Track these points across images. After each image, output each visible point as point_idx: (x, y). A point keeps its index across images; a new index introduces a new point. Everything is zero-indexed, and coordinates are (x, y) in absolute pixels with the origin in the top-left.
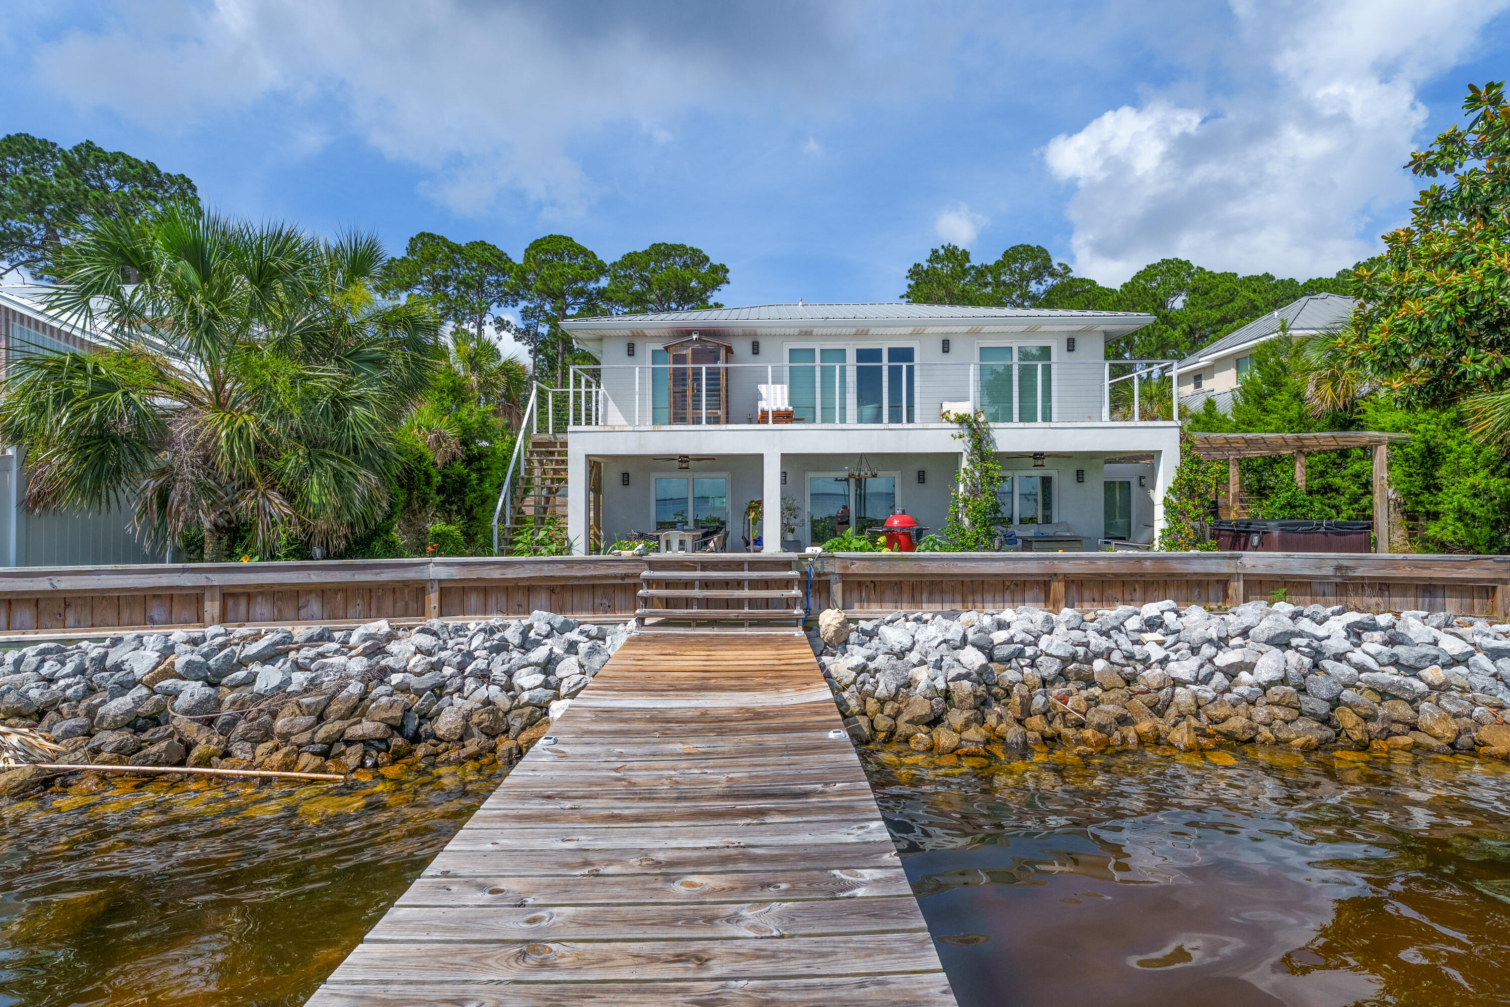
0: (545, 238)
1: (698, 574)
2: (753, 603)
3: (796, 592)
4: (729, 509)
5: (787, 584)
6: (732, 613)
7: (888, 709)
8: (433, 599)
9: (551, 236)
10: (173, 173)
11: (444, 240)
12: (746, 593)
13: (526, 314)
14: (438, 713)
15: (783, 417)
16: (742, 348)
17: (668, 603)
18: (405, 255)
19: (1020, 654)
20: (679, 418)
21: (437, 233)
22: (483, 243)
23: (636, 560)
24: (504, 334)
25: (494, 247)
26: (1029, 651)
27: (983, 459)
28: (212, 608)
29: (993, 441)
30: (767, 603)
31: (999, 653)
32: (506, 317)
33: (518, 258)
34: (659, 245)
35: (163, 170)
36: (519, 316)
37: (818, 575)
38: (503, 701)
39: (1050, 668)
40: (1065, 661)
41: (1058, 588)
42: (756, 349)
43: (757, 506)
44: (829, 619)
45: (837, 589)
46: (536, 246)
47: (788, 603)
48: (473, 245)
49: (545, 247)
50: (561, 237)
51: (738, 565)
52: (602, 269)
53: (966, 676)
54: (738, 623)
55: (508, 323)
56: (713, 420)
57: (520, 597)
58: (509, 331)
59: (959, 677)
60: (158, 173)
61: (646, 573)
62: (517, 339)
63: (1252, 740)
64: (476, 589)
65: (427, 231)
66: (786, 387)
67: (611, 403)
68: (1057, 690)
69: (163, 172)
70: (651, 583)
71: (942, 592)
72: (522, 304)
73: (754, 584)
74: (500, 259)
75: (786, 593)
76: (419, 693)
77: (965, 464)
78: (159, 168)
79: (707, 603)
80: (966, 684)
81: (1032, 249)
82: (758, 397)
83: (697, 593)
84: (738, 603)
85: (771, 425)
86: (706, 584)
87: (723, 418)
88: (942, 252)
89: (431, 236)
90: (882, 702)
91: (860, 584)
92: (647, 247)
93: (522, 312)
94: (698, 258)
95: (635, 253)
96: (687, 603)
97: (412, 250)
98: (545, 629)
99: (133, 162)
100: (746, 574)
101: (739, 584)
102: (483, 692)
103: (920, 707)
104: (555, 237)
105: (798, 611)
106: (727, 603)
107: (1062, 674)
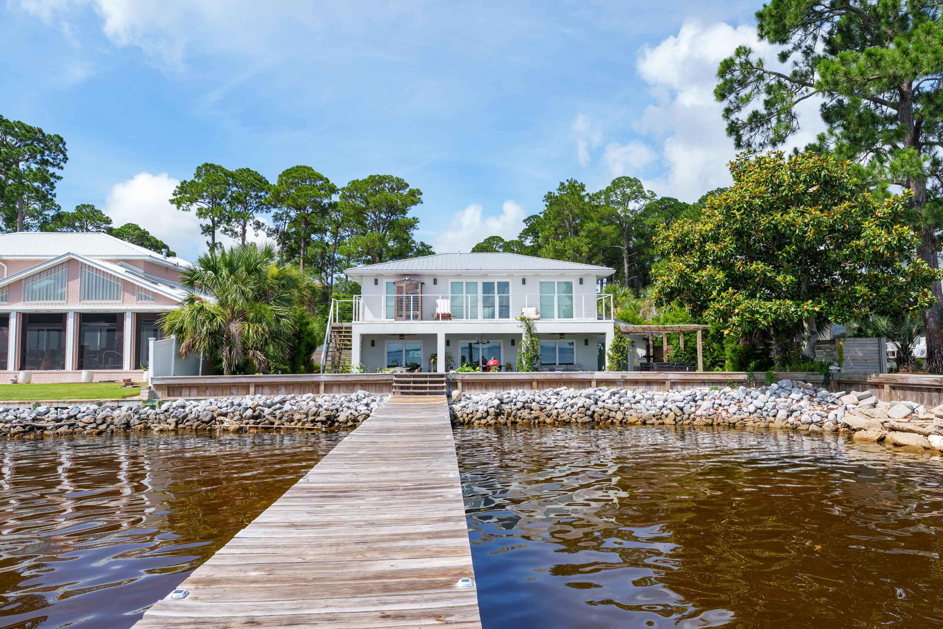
0: (293, 168)
1: (412, 379)
2: (430, 388)
3: (445, 384)
4: (422, 358)
5: (442, 382)
6: (423, 391)
7: (470, 416)
8: (322, 388)
9: (297, 167)
10: (52, 134)
11: (222, 169)
12: (428, 385)
13: (276, 218)
14: (339, 416)
15: (447, 317)
16: (429, 282)
17: (402, 388)
18: (193, 178)
19: (512, 401)
20: (399, 316)
21: (216, 163)
22: (249, 170)
23: (391, 375)
24: (260, 232)
25: (256, 173)
26: (514, 400)
27: (531, 336)
28: (252, 390)
29: (535, 328)
30: (435, 388)
31: (505, 401)
32: (261, 220)
33: (273, 181)
34: (375, 176)
35: (46, 133)
36: (271, 219)
37: (453, 380)
38: (356, 414)
39: (519, 405)
40: (524, 403)
41: (535, 384)
42: (435, 282)
43: (435, 356)
44: (455, 393)
45: (460, 385)
46: (287, 173)
47: (443, 388)
48: (242, 171)
49: (294, 175)
50: (304, 167)
51: (426, 376)
52: (333, 190)
53: (493, 407)
54: (425, 394)
55: (263, 224)
56: (416, 317)
57: (351, 387)
58: (263, 230)
59: (491, 407)
60: (43, 135)
61: (395, 379)
62: (269, 235)
63: (569, 422)
64: (336, 384)
65: (209, 163)
66: (449, 301)
67: (366, 307)
68: (522, 411)
69: (46, 134)
70: (397, 382)
71: (496, 386)
72: (274, 211)
73: (431, 382)
74: (261, 182)
75: (441, 385)
76: (332, 411)
77: (524, 338)
78: (44, 131)
79: (415, 388)
80: (493, 409)
81: (631, 180)
82: (436, 306)
83: (412, 385)
84: (425, 388)
85: (440, 321)
86: (415, 382)
87: (419, 317)
88: (567, 184)
89: (212, 166)
90: (468, 414)
91: (468, 383)
92: (366, 177)
93: (274, 216)
94: (401, 185)
95: (357, 181)
96: (408, 388)
97: (198, 175)
98: (363, 396)
99: (28, 128)
100: (428, 379)
101: (426, 382)
102: (349, 411)
103: (479, 415)
104: (301, 167)
105: (445, 390)
106: (422, 388)
107: (523, 407)
